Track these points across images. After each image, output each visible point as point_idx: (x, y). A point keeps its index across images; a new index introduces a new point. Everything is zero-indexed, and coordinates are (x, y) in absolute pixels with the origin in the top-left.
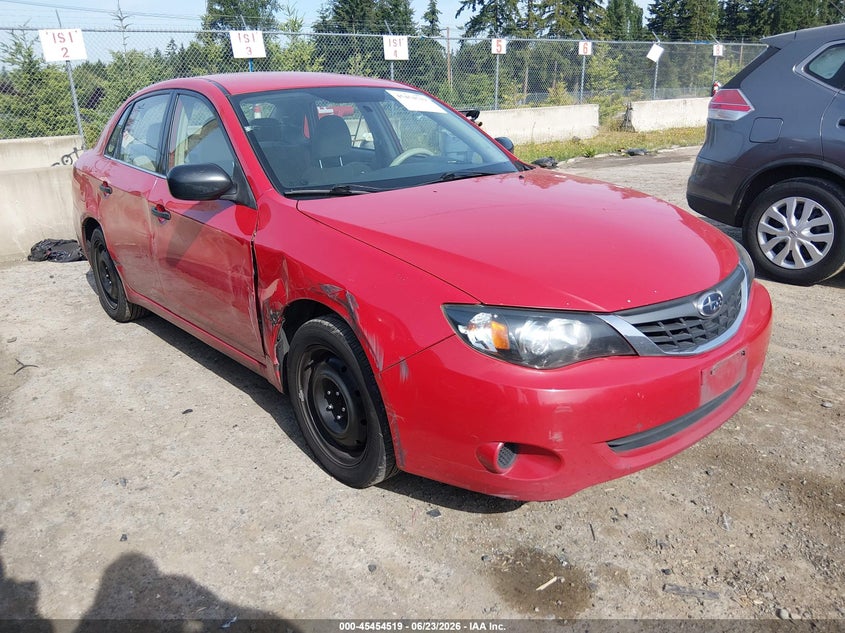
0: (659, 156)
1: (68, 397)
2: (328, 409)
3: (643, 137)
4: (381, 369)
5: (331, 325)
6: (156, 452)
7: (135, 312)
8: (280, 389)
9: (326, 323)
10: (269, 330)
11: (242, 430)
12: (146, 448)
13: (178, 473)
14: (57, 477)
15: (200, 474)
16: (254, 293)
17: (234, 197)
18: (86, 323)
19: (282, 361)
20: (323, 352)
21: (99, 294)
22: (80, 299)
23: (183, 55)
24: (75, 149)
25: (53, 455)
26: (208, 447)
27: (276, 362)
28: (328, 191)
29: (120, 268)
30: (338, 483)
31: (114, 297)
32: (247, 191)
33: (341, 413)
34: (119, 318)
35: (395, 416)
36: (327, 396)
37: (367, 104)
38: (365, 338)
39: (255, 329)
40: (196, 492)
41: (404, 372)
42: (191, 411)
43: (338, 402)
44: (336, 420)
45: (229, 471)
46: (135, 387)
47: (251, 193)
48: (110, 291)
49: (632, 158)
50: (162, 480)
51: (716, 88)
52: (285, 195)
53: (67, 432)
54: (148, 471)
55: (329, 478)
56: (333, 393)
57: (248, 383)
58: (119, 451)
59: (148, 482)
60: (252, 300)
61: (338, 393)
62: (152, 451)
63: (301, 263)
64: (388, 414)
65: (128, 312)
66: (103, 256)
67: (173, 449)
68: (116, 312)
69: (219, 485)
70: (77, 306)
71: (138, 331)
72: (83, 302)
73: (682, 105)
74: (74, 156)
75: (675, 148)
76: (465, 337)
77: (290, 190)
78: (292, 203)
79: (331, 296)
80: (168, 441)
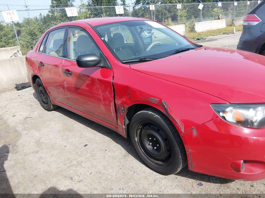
0: (207, 40)
1: (38, 143)
2: (149, 145)
3: (199, 34)
4: (183, 132)
5: (153, 113)
6: (79, 164)
7: (54, 107)
8: (126, 137)
9: (151, 113)
10: (121, 115)
11: (109, 152)
12: (75, 162)
13: (91, 173)
14: (44, 178)
15: (100, 173)
16: (113, 101)
17: (102, 65)
18: (36, 113)
19: (126, 126)
20: (148, 124)
21: (39, 101)
22: (31, 103)
23: (45, 18)
24: (18, 51)
25: (40, 169)
26: (99, 160)
27: (124, 127)
28: (138, 60)
29: (49, 92)
30: (156, 173)
31: (46, 102)
32: (107, 63)
33: (156, 146)
34: (49, 110)
35: (190, 150)
36: (149, 140)
37: (141, 26)
38: (174, 119)
39: (113, 114)
40: (101, 181)
41: (195, 133)
42: (87, 145)
43: (155, 143)
44: (153, 149)
45: (111, 171)
46: (62, 137)
47: (108, 63)
48: (44, 100)
49: (198, 41)
50: (86, 177)
51: (220, 17)
52: (122, 63)
53: (42, 158)
54: (79, 173)
55: (151, 171)
56: (152, 139)
57: (104, 132)
58: (65, 165)
59: (81, 178)
60: (112, 104)
61: (155, 139)
62: (78, 164)
63: (138, 90)
64: (186, 149)
65: (52, 107)
66: (41, 88)
67: (86, 162)
68: (47, 108)
69: (109, 177)
70: (31, 106)
71: (56, 114)
72: (33, 104)
73: (210, 23)
74: (18, 53)
75: (211, 37)
76: (224, 117)
77: (124, 61)
78: (127, 66)
79: (155, 103)
80: (83, 159)
